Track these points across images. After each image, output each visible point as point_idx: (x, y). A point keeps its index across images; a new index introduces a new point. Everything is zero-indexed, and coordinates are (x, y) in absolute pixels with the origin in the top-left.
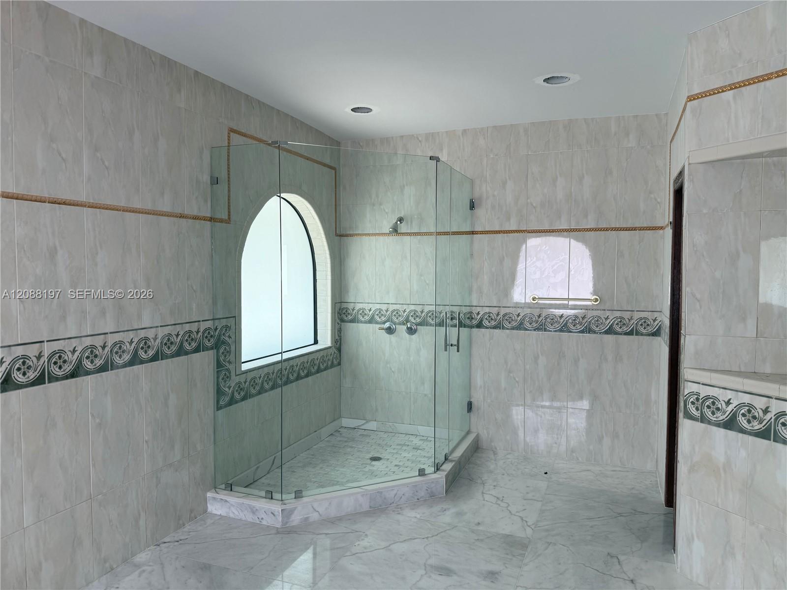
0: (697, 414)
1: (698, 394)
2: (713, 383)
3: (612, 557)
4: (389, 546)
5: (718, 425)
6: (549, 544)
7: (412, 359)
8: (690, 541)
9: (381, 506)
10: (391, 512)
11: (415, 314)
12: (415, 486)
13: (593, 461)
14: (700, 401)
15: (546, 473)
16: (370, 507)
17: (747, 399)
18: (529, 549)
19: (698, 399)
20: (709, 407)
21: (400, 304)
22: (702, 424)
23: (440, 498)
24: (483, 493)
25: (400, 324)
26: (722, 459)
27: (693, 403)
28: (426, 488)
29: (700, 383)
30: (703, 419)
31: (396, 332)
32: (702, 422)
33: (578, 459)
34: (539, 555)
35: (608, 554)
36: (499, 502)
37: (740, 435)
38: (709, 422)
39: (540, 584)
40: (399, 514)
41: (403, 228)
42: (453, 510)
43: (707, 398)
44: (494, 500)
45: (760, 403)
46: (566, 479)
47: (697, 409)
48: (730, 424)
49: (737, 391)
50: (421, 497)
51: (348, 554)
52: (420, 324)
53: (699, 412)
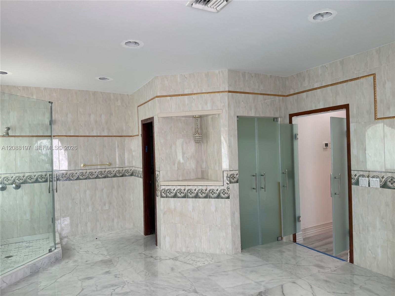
0: (165, 195)
1: (165, 189)
2: (169, 185)
3: (141, 254)
4: (56, 281)
5: (171, 197)
6: (118, 257)
7: (17, 202)
8: (165, 238)
9: (35, 271)
10: (43, 271)
11: (19, 178)
12: (50, 257)
13: (111, 230)
14: (166, 191)
15: (97, 239)
16: (31, 273)
17: (179, 187)
18: (113, 261)
19: (165, 191)
20: (168, 192)
21: (9, 174)
22: (167, 198)
23: (61, 259)
24: (78, 252)
25: (9, 184)
26: (173, 208)
27: (163, 192)
28: (54, 257)
29: (165, 186)
30: (167, 197)
31: (7, 189)
32: (166, 198)
33: (104, 231)
34: (118, 262)
35: (139, 253)
36: (87, 253)
37: (178, 199)
38: (169, 197)
39: (126, 268)
40: (47, 270)
41: (11, 133)
42: (71, 261)
43: (168, 190)
44: (85, 253)
45: (183, 188)
46: (106, 238)
47: (165, 194)
48: (175, 196)
49: (176, 186)
50: (53, 261)
51: (39, 290)
52: (22, 183)
53: (166, 195)
